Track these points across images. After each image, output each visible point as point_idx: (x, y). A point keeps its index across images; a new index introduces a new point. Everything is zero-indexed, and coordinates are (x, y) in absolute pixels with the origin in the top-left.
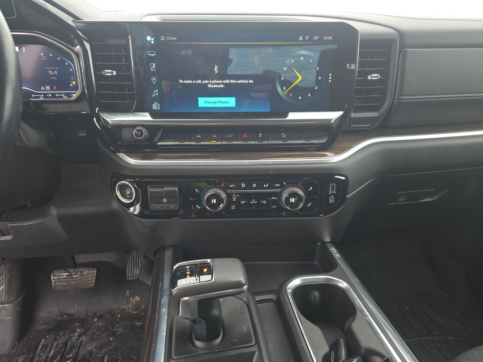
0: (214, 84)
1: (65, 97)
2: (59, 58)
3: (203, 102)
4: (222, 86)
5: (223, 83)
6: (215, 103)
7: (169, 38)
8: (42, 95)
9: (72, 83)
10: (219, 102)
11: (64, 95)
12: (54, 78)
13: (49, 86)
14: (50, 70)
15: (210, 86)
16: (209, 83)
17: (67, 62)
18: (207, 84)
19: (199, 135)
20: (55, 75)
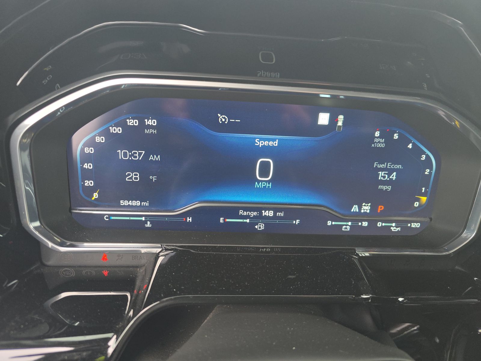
1: (395, 228)
2: (411, 144)
8: (350, 223)
9: (418, 200)
11: (394, 224)
12: (384, 188)
13: (369, 204)
14: (382, 170)
17: (424, 153)
20: (390, 182)
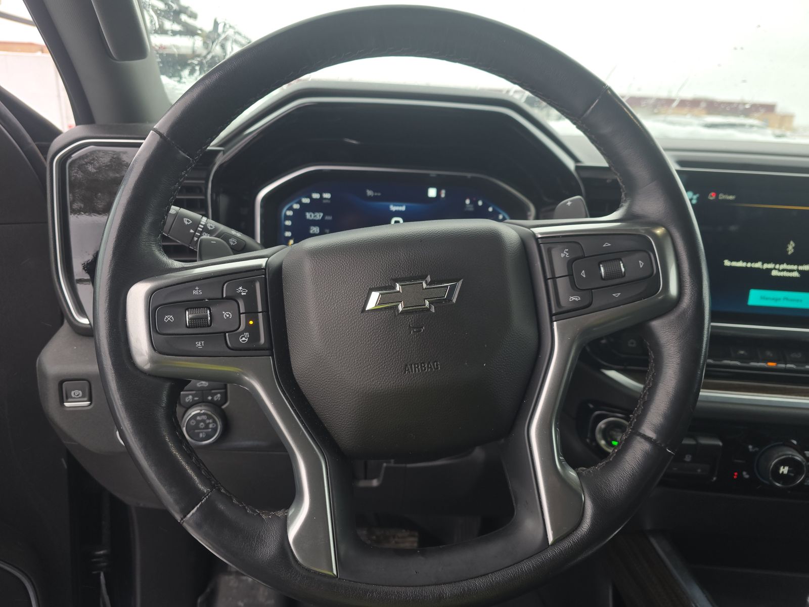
0: (783, 270)
3: (757, 298)
4: (796, 274)
5: (798, 271)
6: (777, 300)
7: (722, 197)
10: (786, 299)
15: (774, 273)
16: (775, 269)
18: (770, 270)
19: (742, 350)
